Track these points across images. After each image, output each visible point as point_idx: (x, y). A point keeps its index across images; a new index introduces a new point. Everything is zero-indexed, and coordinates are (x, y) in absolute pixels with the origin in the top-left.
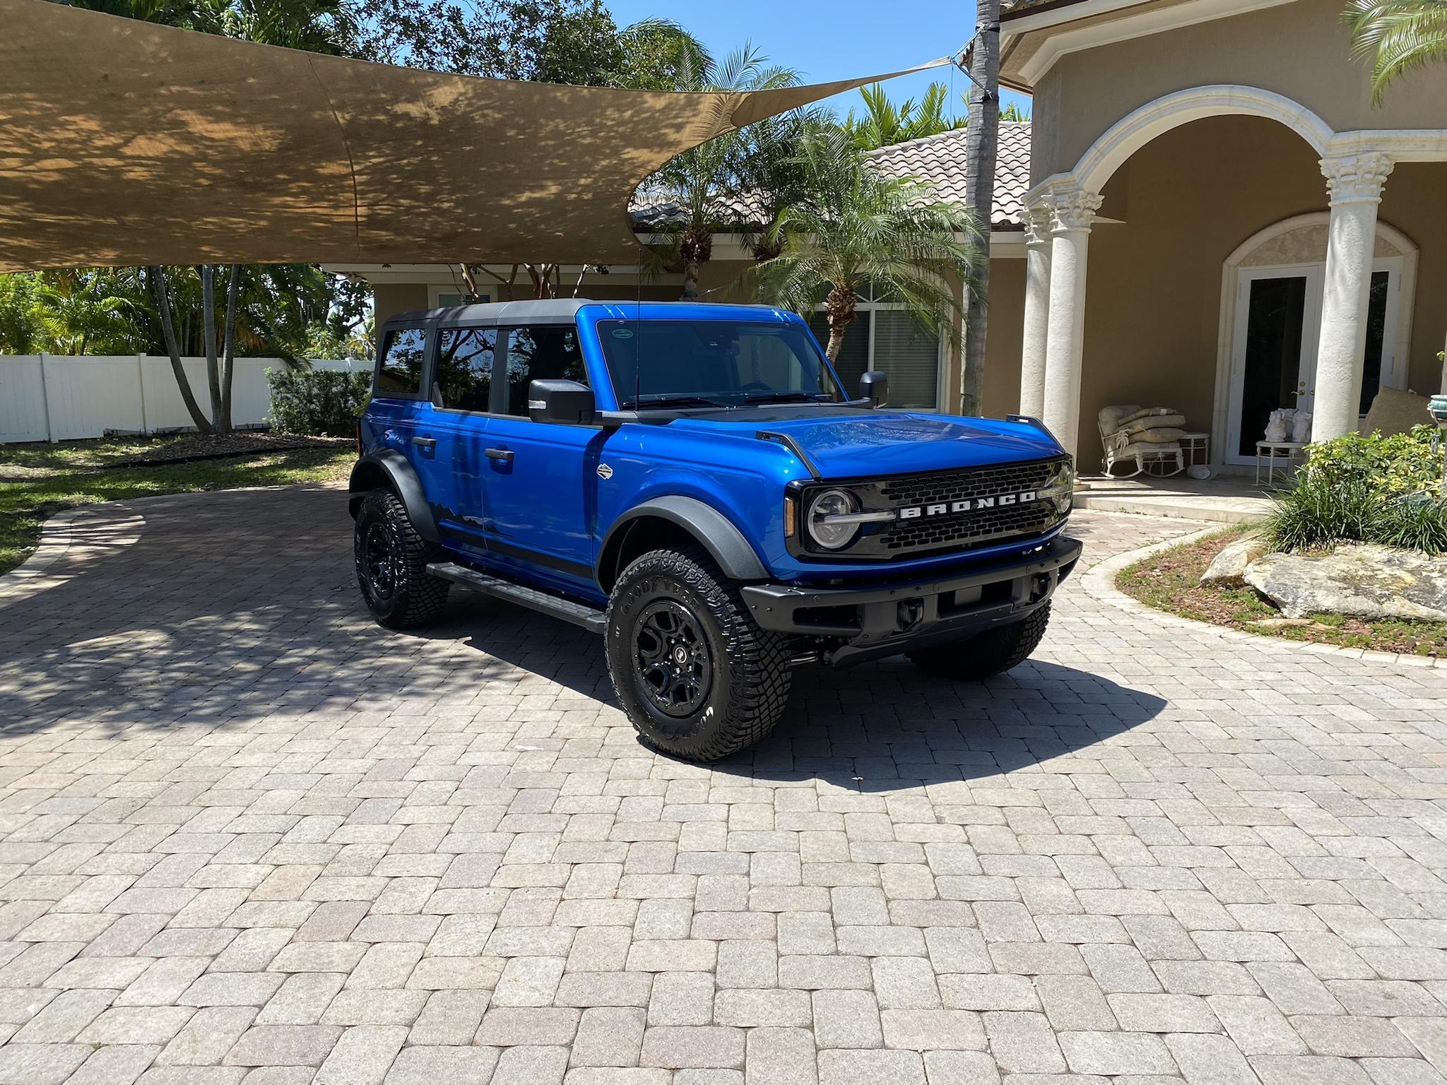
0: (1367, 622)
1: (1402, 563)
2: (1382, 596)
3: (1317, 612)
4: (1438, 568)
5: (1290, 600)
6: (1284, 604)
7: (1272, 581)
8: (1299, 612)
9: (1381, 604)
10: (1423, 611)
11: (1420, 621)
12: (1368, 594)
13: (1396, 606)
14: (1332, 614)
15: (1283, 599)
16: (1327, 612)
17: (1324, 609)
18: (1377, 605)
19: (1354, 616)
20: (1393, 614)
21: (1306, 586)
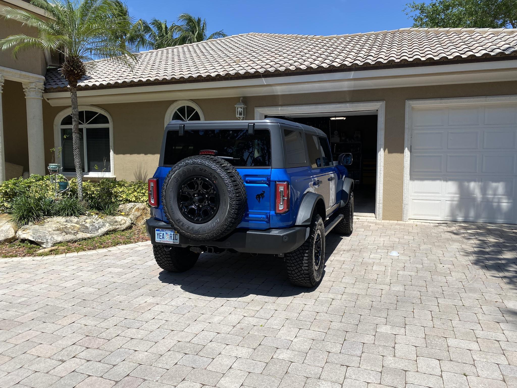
0: (73, 242)
1: (71, 221)
2: (75, 233)
3: (57, 243)
4: (83, 221)
5: (45, 241)
6: (43, 243)
7: (34, 236)
8: (50, 245)
9: (76, 235)
10: (89, 235)
11: (89, 238)
12: (70, 233)
13: (80, 235)
14: (62, 242)
15: (43, 241)
16: (60, 242)
17: (59, 241)
18: (75, 236)
19: (69, 242)
20: (81, 238)
21: (48, 235)
